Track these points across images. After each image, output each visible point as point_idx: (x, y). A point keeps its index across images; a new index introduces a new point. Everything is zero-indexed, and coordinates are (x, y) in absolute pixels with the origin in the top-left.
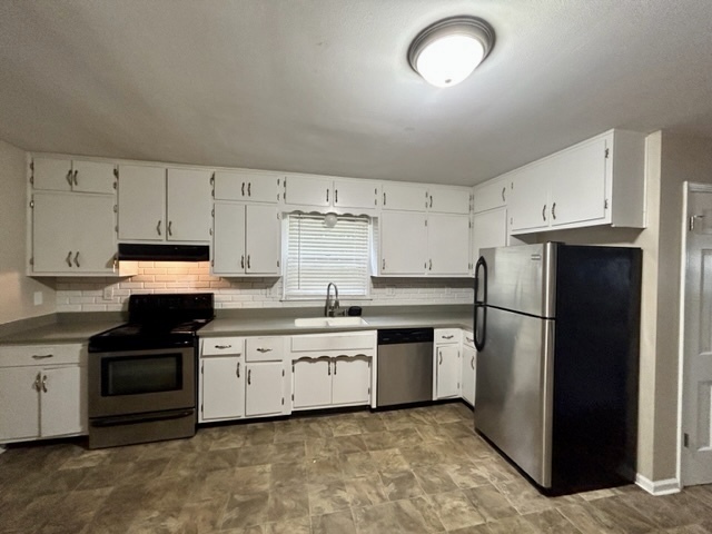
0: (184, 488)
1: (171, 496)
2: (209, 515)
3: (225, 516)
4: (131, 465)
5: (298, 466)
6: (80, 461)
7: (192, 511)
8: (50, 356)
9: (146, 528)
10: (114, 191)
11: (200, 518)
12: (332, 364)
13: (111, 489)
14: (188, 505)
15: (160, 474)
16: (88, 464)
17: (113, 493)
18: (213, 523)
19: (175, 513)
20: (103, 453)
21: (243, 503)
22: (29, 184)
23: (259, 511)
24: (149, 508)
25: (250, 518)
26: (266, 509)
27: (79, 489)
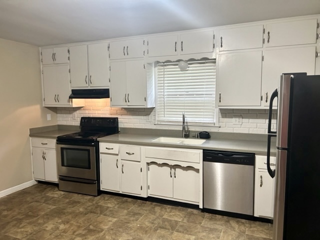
0: (76, 215)
1: (70, 217)
2: (76, 228)
3: (80, 231)
4: (68, 200)
5: (129, 225)
6: (54, 194)
7: (72, 225)
8: (46, 144)
9: (54, 224)
10: (68, 61)
11: (72, 228)
12: (173, 170)
13: (55, 207)
14: (72, 222)
15: (73, 207)
16: (56, 196)
17: (55, 209)
18: (74, 232)
19: (65, 223)
20: (63, 193)
21: (91, 230)
22: (41, 63)
23: (93, 235)
24: (60, 218)
25: (89, 236)
26: (97, 236)
27: (47, 204)
